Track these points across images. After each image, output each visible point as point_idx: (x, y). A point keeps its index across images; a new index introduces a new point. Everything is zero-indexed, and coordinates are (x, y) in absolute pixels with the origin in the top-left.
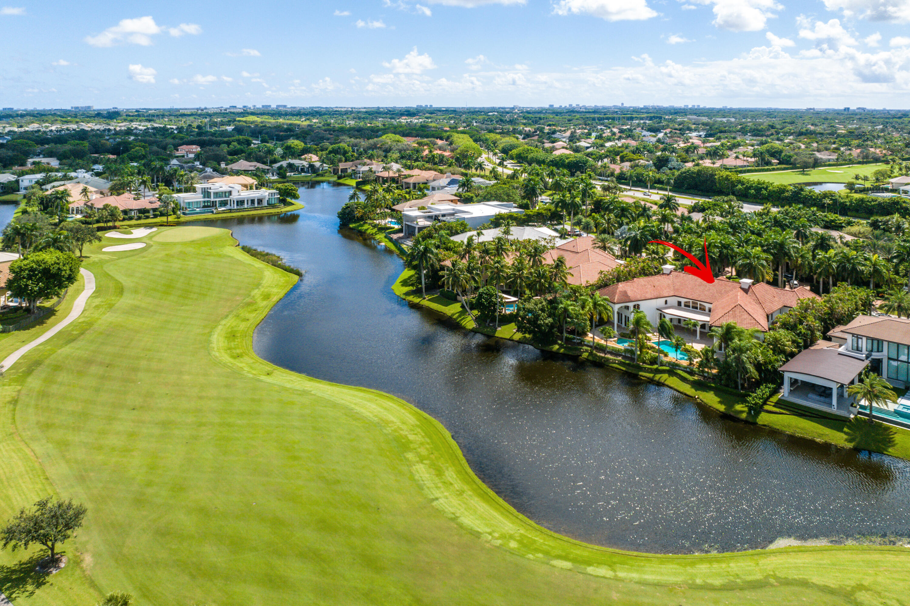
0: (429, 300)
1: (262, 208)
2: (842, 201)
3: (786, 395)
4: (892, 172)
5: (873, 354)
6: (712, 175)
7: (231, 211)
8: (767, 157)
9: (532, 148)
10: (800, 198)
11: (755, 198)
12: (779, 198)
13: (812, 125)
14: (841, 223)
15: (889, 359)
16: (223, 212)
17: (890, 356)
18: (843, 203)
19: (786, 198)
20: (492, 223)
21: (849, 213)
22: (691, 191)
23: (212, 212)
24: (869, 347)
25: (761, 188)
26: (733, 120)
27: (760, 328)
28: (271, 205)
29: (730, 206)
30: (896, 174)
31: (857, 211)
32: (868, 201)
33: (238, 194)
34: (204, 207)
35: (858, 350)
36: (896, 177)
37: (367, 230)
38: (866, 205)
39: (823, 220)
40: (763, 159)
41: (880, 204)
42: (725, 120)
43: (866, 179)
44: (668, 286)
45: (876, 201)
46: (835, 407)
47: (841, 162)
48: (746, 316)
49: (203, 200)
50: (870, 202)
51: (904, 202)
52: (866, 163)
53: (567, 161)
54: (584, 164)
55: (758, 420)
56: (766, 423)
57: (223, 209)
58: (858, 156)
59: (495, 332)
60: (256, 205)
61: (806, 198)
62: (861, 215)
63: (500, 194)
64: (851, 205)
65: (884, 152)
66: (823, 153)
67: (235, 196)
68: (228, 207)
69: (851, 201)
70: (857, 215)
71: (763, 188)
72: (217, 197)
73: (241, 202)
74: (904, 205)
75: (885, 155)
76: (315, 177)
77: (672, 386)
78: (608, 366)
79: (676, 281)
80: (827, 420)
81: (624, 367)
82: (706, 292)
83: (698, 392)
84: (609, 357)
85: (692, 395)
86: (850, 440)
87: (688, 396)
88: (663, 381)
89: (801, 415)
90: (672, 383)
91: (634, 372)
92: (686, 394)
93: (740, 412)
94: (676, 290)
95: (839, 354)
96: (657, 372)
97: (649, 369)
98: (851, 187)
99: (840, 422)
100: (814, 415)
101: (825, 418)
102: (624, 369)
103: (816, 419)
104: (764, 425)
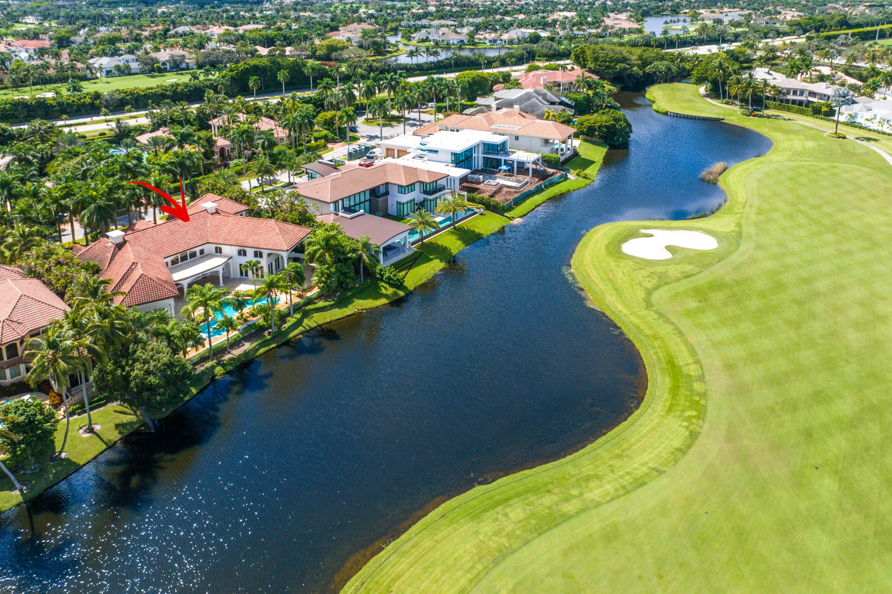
59: (71, 463)
77: (328, 320)
78: (257, 357)
79: (142, 243)
80: (419, 259)
81: (270, 344)
82: (188, 236)
83: (350, 307)
84: (237, 352)
85: (353, 312)
86: (441, 261)
87: (350, 315)
88: (315, 325)
89: (410, 267)
90: (325, 319)
91: (285, 339)
92: (348, 316)
93: (395, 293)
94: (157, 252)
95: (351, 219)
96: (299, 323)
97: (293, 325)
99: (422, 256)
100: (412, 262)
101: (416, 259)
102: (274, 346)
103: (416, 263)
104: (415, 288)
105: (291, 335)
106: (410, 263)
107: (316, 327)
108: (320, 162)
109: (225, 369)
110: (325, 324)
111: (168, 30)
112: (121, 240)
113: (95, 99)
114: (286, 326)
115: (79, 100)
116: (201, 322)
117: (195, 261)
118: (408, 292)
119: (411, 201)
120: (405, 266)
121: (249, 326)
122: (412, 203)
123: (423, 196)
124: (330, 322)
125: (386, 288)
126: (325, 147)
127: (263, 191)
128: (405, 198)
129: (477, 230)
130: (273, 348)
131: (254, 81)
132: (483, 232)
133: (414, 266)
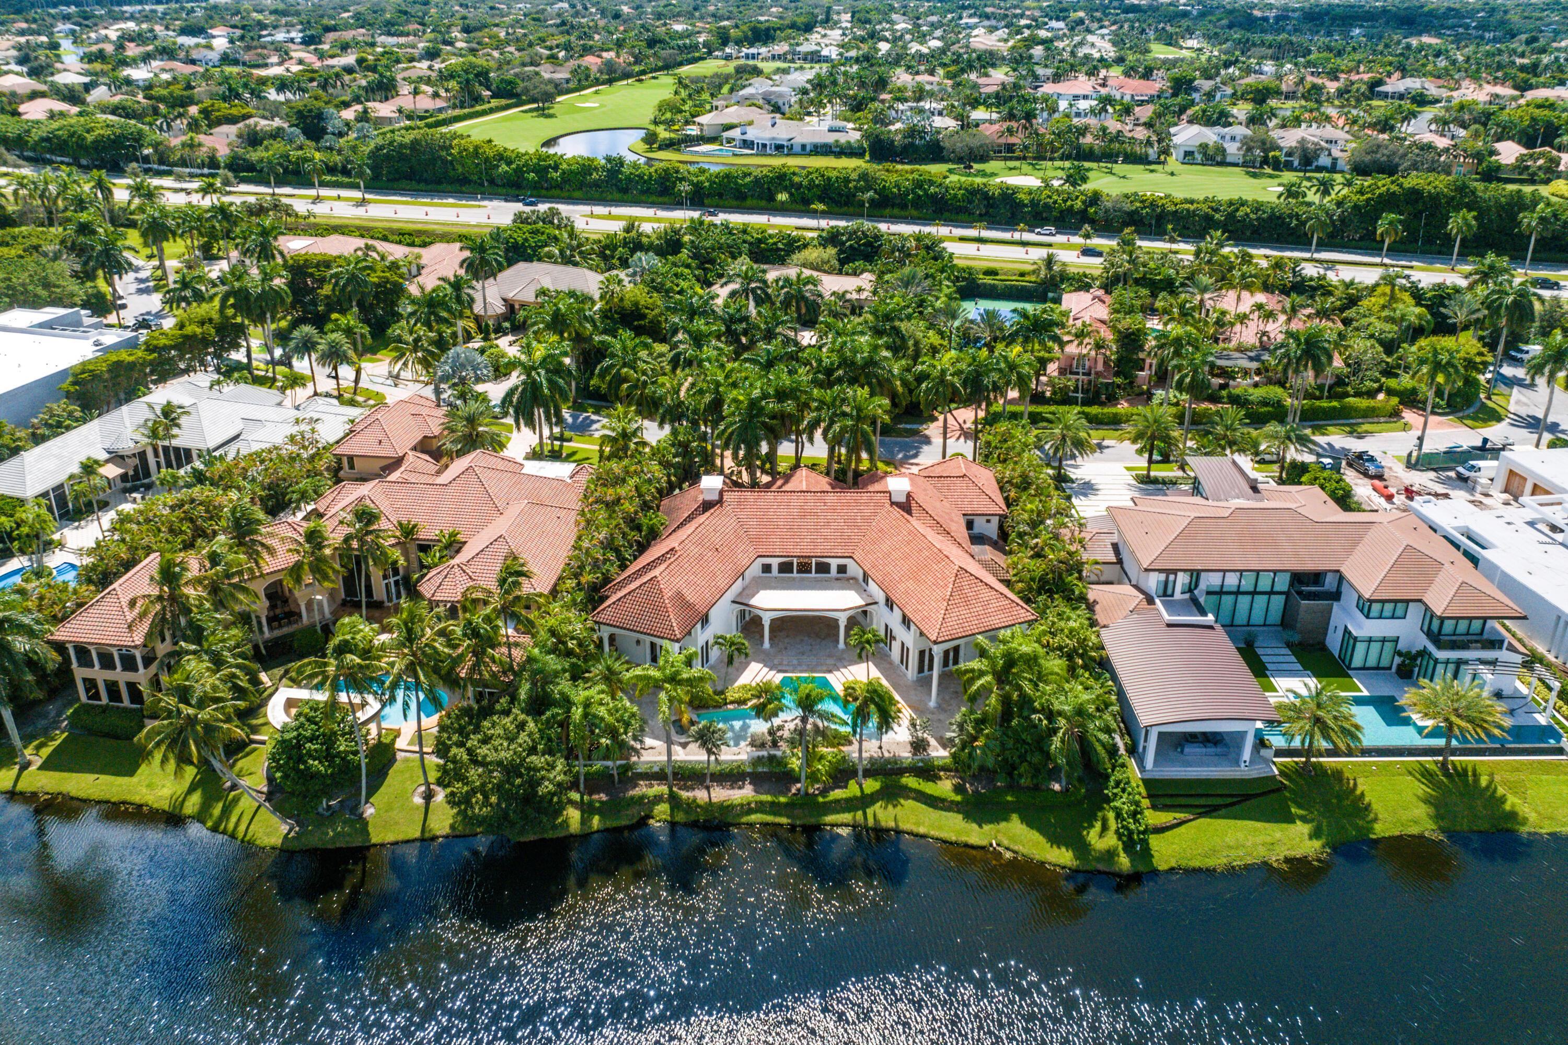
0: (47, 766)
6: (445, 148)
10: (621, 180)
11: (535, 188)
12: (581, 183)
21: (706, 201)
25: (546, 168)
30: (688, 106)
31: (720, 195)
32: (738, 177)
35: (1165, 595)
41: (757, 181)
44: (737, 535)
46: (1248, 763)
48: (985, 593)
50: (742, 179)
53: (90, 138)
54: (136, 141)
55: (1155, 860)
59: (364, 830)
61: (631, 180)
63: (23, 285)
65: (623, 60)
66: (543, 68)
69: (710, 180)
70: (721, 203)
71: (550, 166)
77: (922, 830)
78: (738, 825)
79: (742, 515)
80: (1254, 802)
81: (780, 815)
82: (825, 532)
83: (987, 827)
84: (720, 794)
85: (984, 843)
86: (1315, 834)
87: (973, 847)
88: (892, 824)
89: (1210, 811)
90: (918, 824)
91: (812, 821)
92: (966, 845)
93: (1110, 854)
94: (755, 540)
95: (1169, 625)
96: (864, 801)
97: (848, 800)
98: (650, 139)
99: (1274, 796)
100: (1229, 800)
101: (1247, 797)
102: (784, 820)
103: (1237, 807)
104: (1172, 869)
105: (830, 819)
106: (1220, 801)
107: (888, 830)
108: (1234, 463)
109: (672, 815)
110: (910, 833)
111: (1380, 83)
112: (715, 497)
113: (1091, 205)
114: (838, 794)
115: (1065, 201)
116: (732, 702)
117: (821, 580)
118: (1142, 868)
119: (1384, 640)
120: (1202, 801)
121: (772, 758)
122: (1389, 646)
123: (1423, 642)
124: (923, 836)
125: (1105, 828)
126: (1395, 414)
127: (1148, 476)
128: (1365, 628)
129: (1512, 802)
130: (781, 825)
131: (1391, 223)
132: (1532, 817)
133: (1223, 812)
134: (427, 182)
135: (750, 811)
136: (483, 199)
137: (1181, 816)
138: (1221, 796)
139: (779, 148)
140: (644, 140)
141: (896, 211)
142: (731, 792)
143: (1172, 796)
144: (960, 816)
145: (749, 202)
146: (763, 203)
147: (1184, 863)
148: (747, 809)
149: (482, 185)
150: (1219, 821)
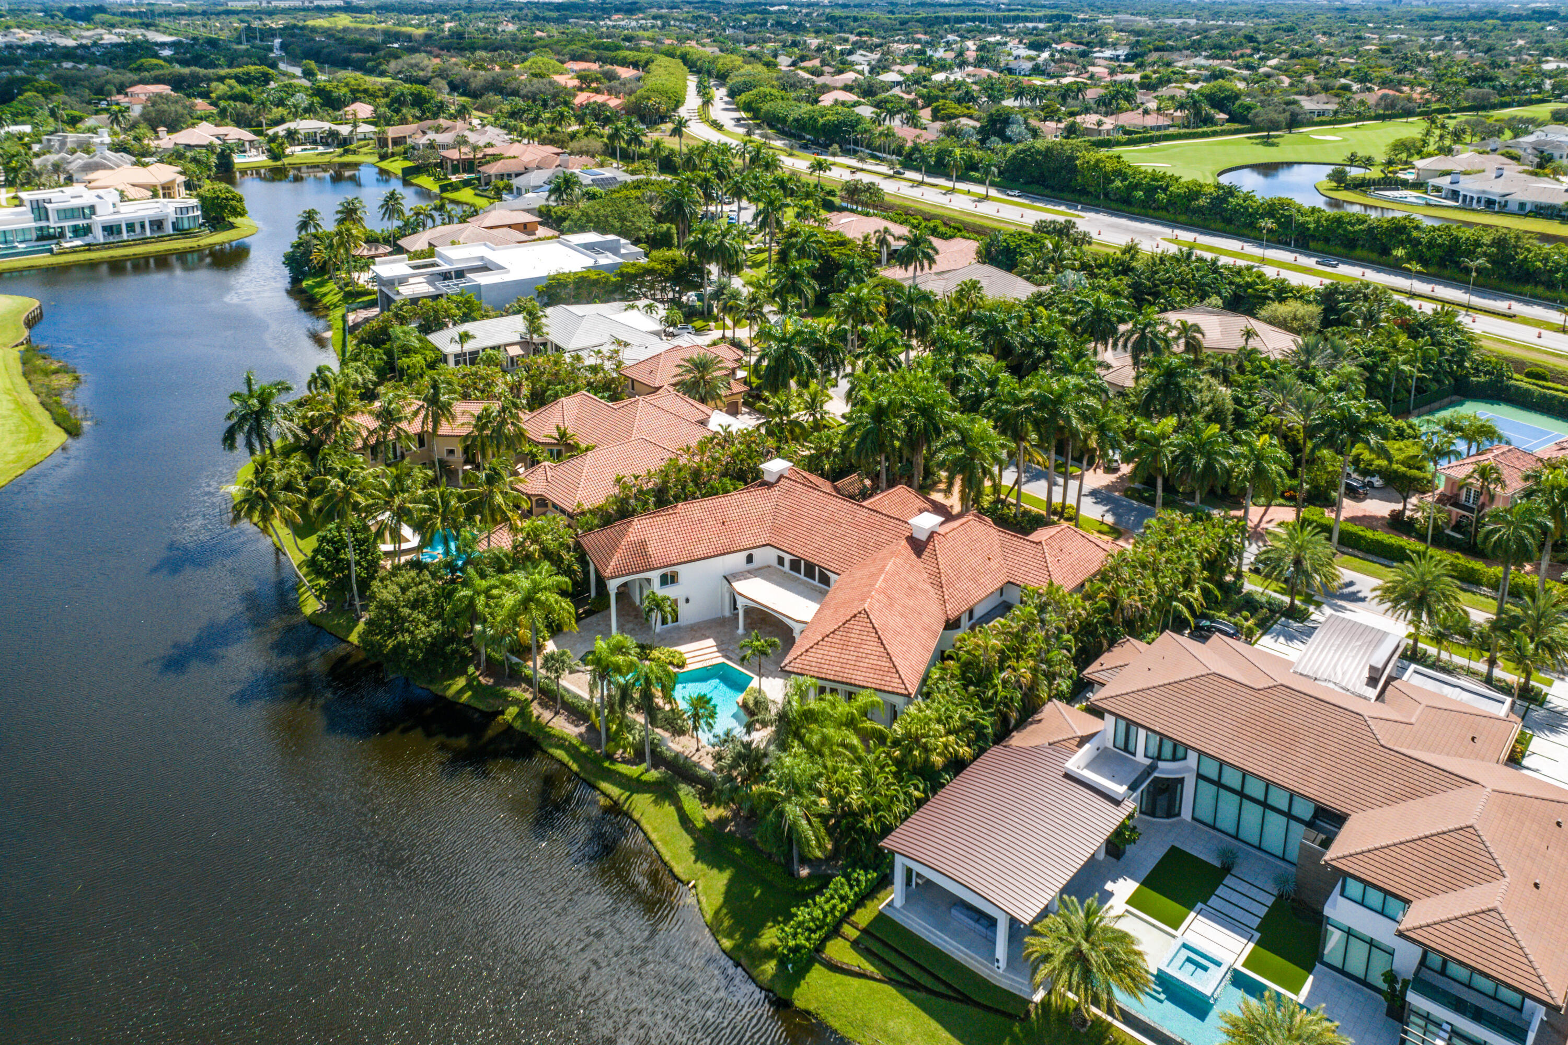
1: (159, 239)
2: (1301, 219)
3: (898, 904)
4: (1425, 143)
5: (1161, 764)
6: (1072, 159)
7: (89, 247)
8: (1207, 109)
9: (774, 91)
10: (1226, 210)
11: (1143, 207)
12: (1187, 208)
13: (1324, 34)
14: (1266, 291)
15: (1200, 776)
16: (74, 250)
17: (1203, 771)
18: (1302, 224)
19: (1200, 210)
20: (540, 294)
21: (1311, 244)
22: (1034, 187)
23: (51, 251)
24: (1153, 751)
25: (1156, 189)
26: (1193, 22)
27: (895, 685)
28: (180, 231)
29: (1057, 247)
30: (1432, 148)
31: (1327, 240)
32: (1349, 223)
33: (111, 210)
34: (39, 239)
35: (1126, 749)
36: (1430, 155)
37: (325, 295)
38: (1345, 230)
39: (1231, 283)
40: (1198, 113)
41: (1370, 229)
42: (1178, 22)
43: (1368, 162)
44: (761, 519)
45: (1364, 222)
46: (1003, 964)
47: (1340, 116)
48: (872, 646)
49: (34, 225)
50: (1353, 225)
51: (1417, 228)
52: (1391, 117)
53: (821, 121)
54: (852, 127)
55: (797, 992)
56: (811, 1008)
57: (78, 242)
58: (1377, 105)
60: (148, 233)
61: (1236, 211)
62: (1333, 250)
64: (1316, 229)
65: (1427, 96)
66: (1315, 98)
67: (104, 215)
68: (89, 239)
69: (1318, 222)
70: (1327, 248)
71: (1161, 187)
72: (66, 218)
73: (110, 229)
74: (1415, 234)
75: (1428, 101)
76: (340, 156)
77: (654, 836)
81: (575, 761)
83: (699, 867)
84: (559, 723)
85: (684, 877)
87: (674, 875)
88: (638, 817)
91: (592, 779)
92: (670, 872)
96: (636, 787)
97: (629, 779)
98: (1339, 178)
99: (1000, 1019)
100: (941, 989)
101: (966, 999)
102: (575, 767)
103: (942, 1002)
104: (808, 1012)
105: (602, 785)
106: (927, 983)
109: (513, 721)
110: (645, 834)
114: (626, 769)
119: (1370, 943)
120: (910, 971)
124: (651, 842)
130: (570, 770)
133: (922, 995)
134: (1053, 188)
135: (560, 747)
136: (1082, 210)
137: (869, 968)
138: (937, 978)
139: (1490, 203)
140: (1331, 177)
141: (1540, 290)
142: (567, 725)
143: (885, 944)
144: (691, 843)
145: (1358, 252)
146: (1374, 256)
147: (823, 1014)
148: (561, 742)
149: (1098, 197)
150: (905, 1001)
